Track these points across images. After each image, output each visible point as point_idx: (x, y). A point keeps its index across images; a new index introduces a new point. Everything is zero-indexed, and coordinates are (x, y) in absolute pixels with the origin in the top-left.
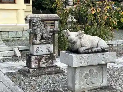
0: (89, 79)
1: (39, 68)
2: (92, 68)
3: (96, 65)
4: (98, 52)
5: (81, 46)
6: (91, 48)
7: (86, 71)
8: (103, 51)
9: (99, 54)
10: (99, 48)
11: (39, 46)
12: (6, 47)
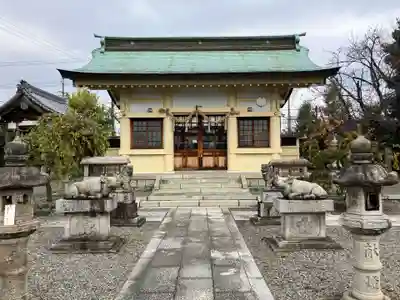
0: (303, 227)
1: (268, 217)
2: (305, 216)
3: (311, 213)
4: (311, 198)
5: (292, 192)
6: (303, 195)
7: (298, 219)
8: (318, 198)
9: (311, 201)
10: (312, 195)
11: (269, 194)
12: (250, 196)
